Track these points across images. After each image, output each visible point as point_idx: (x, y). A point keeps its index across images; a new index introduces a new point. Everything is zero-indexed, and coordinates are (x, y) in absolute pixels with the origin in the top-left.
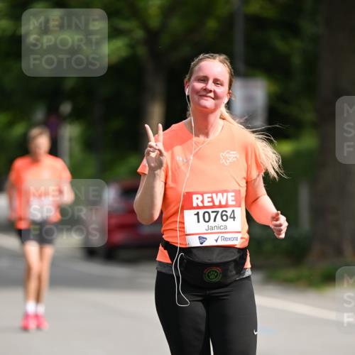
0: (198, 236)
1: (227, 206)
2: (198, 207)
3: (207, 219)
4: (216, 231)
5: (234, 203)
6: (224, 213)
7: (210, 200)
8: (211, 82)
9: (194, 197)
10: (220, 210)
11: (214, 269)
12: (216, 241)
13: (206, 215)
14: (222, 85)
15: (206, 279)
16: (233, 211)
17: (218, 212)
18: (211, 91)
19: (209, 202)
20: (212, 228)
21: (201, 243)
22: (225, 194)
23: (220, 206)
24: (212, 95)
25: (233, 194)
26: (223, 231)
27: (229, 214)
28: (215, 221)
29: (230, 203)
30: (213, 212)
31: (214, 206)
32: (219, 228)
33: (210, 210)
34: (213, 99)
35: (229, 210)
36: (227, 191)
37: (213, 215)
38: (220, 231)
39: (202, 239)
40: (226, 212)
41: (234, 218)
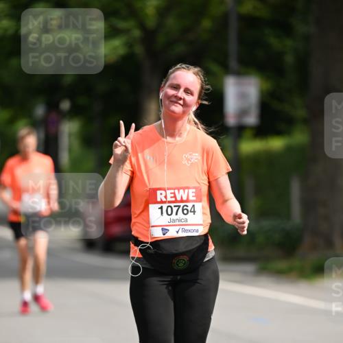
0: (161, 228)
1: (187, 201)
2: (162, 202)
3: (169, 213)
4: (177, 223)
5: (194, 198)
6: (185, 207)
7: (173, 195)
8: (182, 90)
9: (159, 192)
10: (182, 204)
11: (181, 257)
12: (177, 232)
13: (169, 209)
14: (192, 94)
15: (176, 267)
16: (194, 206)
17: (179, 206)
18: (180, 99)
19: (171, 197)
20: (174, 221)
21: (164, 234)
22: (186, 191)
23: (182, 201)
24: (181, 102)
25: (194, 190)
26: (184, 223)
27: (189, 208)
28: (177, 214)
29: (191, 198)
30: (175, 206)
31: (176, 201)
32: (180, 220)
33: (172, 205)
34: (182, 106)
35: (190, 205)
36: (188, 188)
37: (175, 209)
38: (181, 223)
39: (165, 231)
40: (187, 206)
41: (194, 212)
